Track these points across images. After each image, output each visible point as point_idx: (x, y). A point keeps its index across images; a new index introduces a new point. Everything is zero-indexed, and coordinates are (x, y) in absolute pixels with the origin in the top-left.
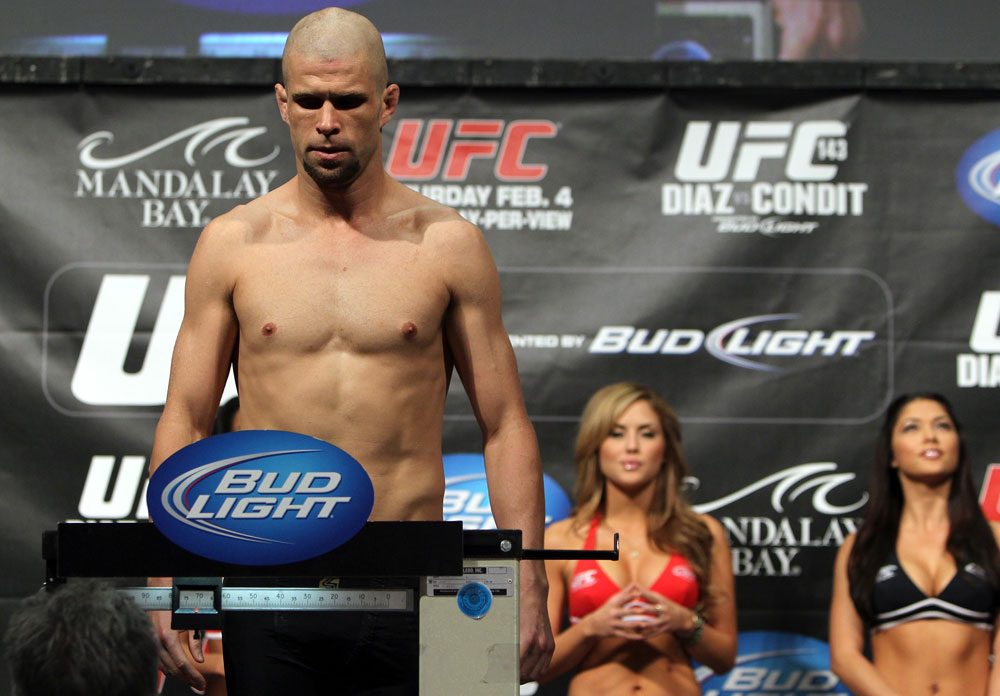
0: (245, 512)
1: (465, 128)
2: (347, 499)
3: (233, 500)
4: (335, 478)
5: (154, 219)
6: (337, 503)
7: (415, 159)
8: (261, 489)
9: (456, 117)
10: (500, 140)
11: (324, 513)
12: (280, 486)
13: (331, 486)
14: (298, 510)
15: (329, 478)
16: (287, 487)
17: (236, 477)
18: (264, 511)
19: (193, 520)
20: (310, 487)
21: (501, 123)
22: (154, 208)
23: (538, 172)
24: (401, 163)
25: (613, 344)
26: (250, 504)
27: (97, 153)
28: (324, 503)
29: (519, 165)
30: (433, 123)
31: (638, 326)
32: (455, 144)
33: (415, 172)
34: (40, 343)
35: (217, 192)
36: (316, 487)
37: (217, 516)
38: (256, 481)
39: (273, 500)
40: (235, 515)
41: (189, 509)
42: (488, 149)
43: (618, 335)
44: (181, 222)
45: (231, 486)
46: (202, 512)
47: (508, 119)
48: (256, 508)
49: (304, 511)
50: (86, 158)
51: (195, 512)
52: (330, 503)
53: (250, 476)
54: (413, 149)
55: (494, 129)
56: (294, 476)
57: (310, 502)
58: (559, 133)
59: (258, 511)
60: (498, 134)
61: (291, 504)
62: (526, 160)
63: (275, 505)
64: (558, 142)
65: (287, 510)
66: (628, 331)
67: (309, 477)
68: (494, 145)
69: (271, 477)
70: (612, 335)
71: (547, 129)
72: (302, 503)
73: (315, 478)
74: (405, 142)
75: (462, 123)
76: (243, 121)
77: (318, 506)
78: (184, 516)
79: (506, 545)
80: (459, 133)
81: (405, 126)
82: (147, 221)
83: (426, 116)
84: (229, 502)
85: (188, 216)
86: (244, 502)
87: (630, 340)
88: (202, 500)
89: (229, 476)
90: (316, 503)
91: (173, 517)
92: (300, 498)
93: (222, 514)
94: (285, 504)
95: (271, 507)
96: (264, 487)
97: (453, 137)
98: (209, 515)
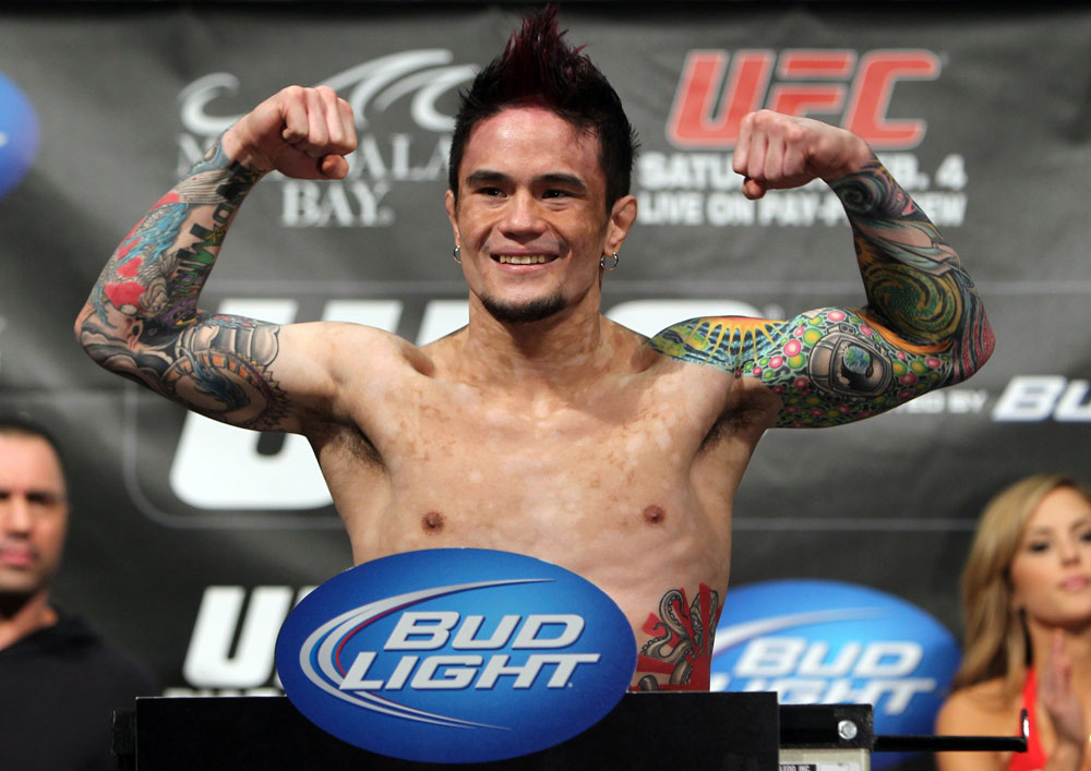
0: (432, 678)
1: (794, 65)
2: (594, 658)
3: (412, 659)
4: (575, 624)
5: (301, 212)
6: (579, 664)
7: (715, 114)
8: (457, 643)
9: (779, 46)
10: (849, 83)
11: (559, 679)
12: (488, 637)
13: (569, 636)
14: (517, 675)
15: (565, 624)
16: (498, 639)
17: (417, 622)
18: (463, 678)
19: (350, 692)
20: (535, 637)
21: (849, 57)
22: (301, 195)
23: (909, 134)
24: (692, 121)
25: (1031, 405)
26: (439, 666)
27: (213, 109)
28: (557, 664)
29: (880, 120)
30: (743, 58)
31: (1071, 376)
32: (779, 91)
33: (716, 135)
34: (121, 410)
35: (401, 168)
36: (543, 638)
37: (388, 686)
38: (450, 630)
39: (477, 659)
40: (416, 683)
41: (343, 674)
42: (830, 98)
43: (1040, 391)
44: (345, 216)
45: (409, 637)
46: (365, 678)
47: (862, 49)
48: (449, 672)
49: (525, 676)
50: (193, 116)
51: (354, 679)
52: (568, 663)
53: (439, 621)
54: (709, 99)
55: (840, 65)
56: (508, 622)
57: (535, 662)
58: (944, 71)
59: (453, 677)
60: (845, 72)
61: (506, 665)
62: (892, 113)
63: (480, 668)
64: (943, 87)
65: (500, 676)
66: (1054, 385)
67: (533, 622)
68: (840, 91)
69: (472, 622)
70: (1031, 391)
71: (925, 65)
72: (522, 663)
73: (543, 624)
74: (698, 88)
75: (789, 56)
76: (439, 56)
77: (548, 669)
78: (336, 686)
79: (847, 729)
80: (785, 72)
81: (699, 64)
82: (290, 215)
83: (731, 47)
84: (407, 662)
85: (355, 207)
86: (430, 664)
87: (1058, 399)
88: (364, 660)
89: (406, 622)
90: (544, 664)
91: (318, 688)
92: (519, 655)
93: (396, 681)
94: (496, 666)
95: (473, 671)
96: (463, 639)
97: (774, 79)
98: (377, 684)
